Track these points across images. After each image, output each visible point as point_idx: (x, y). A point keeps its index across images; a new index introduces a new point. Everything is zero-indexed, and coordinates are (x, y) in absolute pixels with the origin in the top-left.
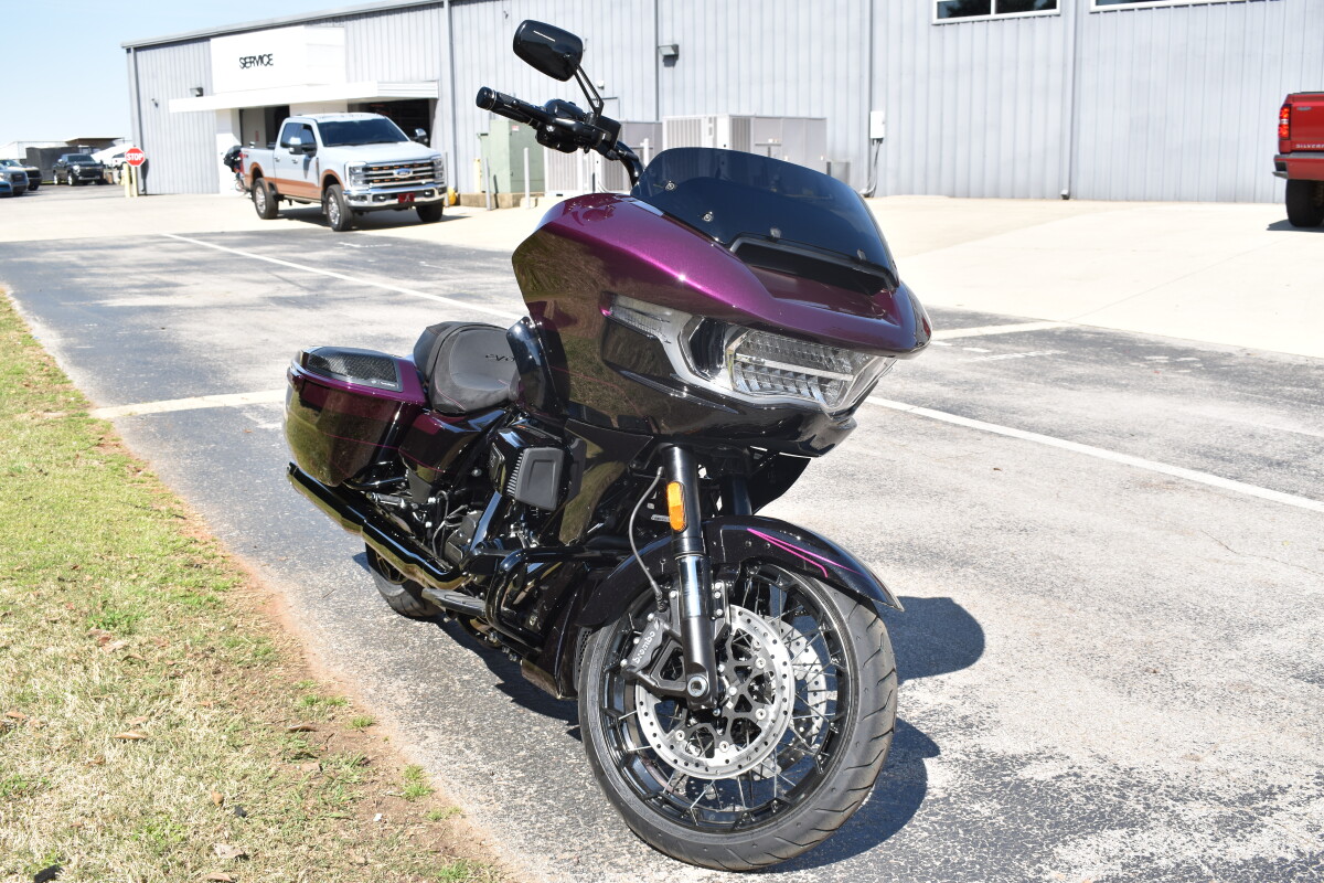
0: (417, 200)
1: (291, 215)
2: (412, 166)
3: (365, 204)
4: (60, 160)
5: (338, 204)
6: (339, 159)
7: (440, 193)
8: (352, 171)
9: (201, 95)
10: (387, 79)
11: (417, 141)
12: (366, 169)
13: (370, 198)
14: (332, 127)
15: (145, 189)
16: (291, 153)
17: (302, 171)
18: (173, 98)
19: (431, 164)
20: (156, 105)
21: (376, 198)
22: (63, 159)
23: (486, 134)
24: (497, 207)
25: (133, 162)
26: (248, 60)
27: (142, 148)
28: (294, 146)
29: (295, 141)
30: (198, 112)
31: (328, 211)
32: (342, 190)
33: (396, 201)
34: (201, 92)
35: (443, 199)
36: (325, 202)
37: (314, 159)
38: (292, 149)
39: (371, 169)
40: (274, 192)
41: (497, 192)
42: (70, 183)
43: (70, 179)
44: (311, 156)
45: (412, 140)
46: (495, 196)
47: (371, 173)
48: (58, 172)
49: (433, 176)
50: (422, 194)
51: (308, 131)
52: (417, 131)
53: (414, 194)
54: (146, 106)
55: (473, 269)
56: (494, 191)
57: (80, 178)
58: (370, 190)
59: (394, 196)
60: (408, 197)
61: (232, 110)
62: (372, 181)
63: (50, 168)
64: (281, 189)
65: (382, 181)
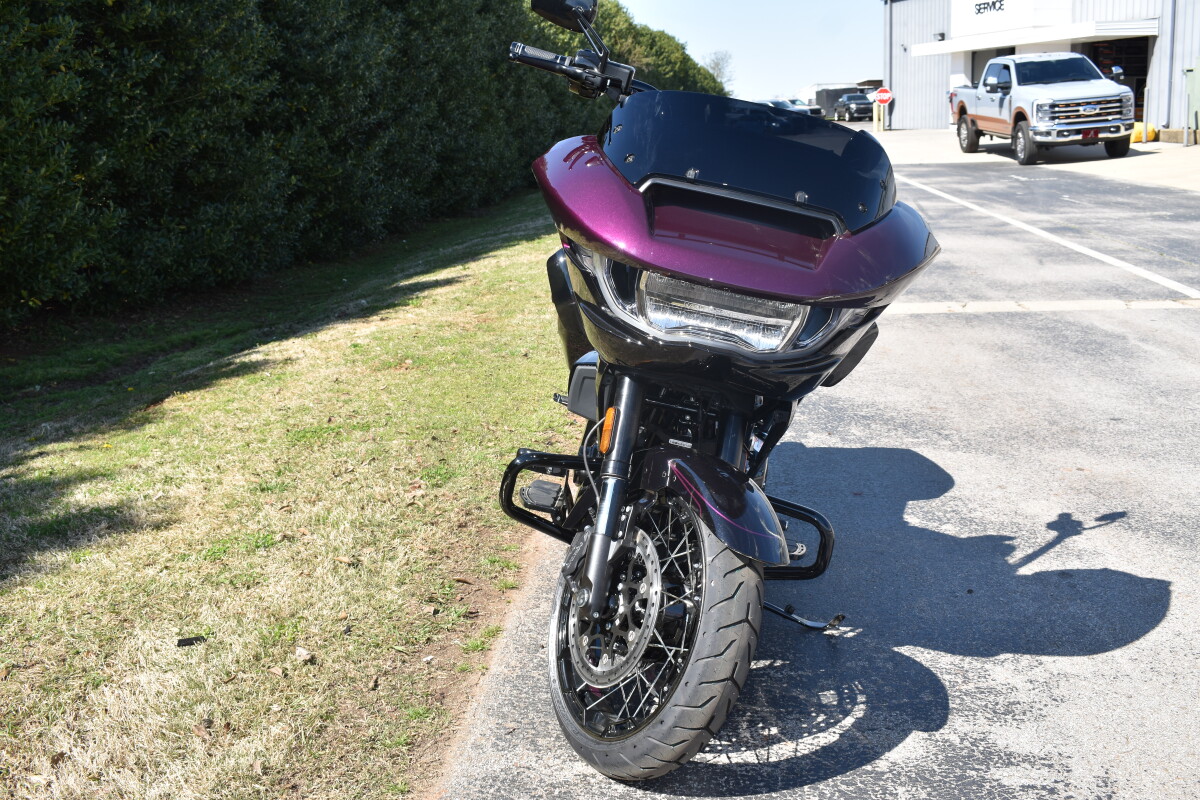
0: (1101, 136)
1: (990, 149)
2: (1099, 103)
3: (1049, 139)
4: (840, 100)
5: (1024, 139)
6: (1030, 97)
7: (1126, 129)
8: (1040, 108)
9: (943, 39)
10: (1110, 19)
11: (1112, 79)
12: (1053, 106)
13: (1054, 133)
14: (1029, 66)
15: (890, 125)
16: (988, 92)
17: (997, 109)
18: (915, 43)
19: (1120, 101)
20: (905, 50)
21: (1060, 133)
22: (844, 99)
23: (1191, 71)
24: (1196, 143)
25: (882, 101)
26: (982, 6)
27: (891, 89)
28: (991, 86)
29: (992, 80)
30: (938, 55)
31: (1016, 146)
32: (1028, 126)
33: (1080, 137)
34: (943, 37)
35: (1129, 136)
36: (1014, 138)
37: (1008, 97)
38: (988, 88)
39: (1058, 106)
40: (974, 128)
41: (1197, 128)
42: (847, 119)
43: (847, 116)
44: (1005, 94)
45: (1107, 77)
46: (1195, 132)
47: (1057, 109)
48: (839, 109)
49: (1120, 113)
50: (1107, 130)
51: (1006, 71)
52: (1113, 69)
53: (1098, 131)
54: (896, 50)
55: (1107, 204)
56: (1194, 128)
57: (856, 115)
58: (1055, 126)
59: (1078, 132)
60: (1092, 132)
61: (966, 53)
62: (1058, 118)
63: (832, 107)
64: (981, 125)
65: (1068, 117)
